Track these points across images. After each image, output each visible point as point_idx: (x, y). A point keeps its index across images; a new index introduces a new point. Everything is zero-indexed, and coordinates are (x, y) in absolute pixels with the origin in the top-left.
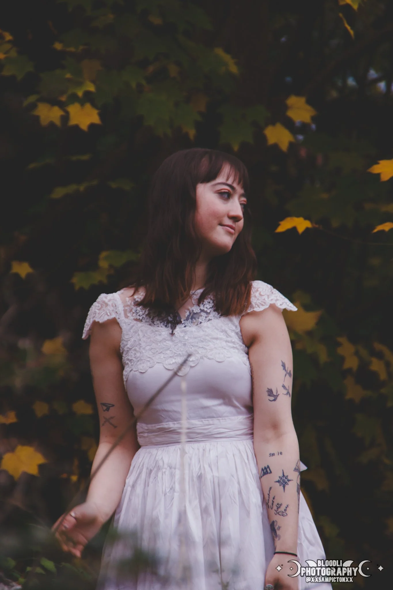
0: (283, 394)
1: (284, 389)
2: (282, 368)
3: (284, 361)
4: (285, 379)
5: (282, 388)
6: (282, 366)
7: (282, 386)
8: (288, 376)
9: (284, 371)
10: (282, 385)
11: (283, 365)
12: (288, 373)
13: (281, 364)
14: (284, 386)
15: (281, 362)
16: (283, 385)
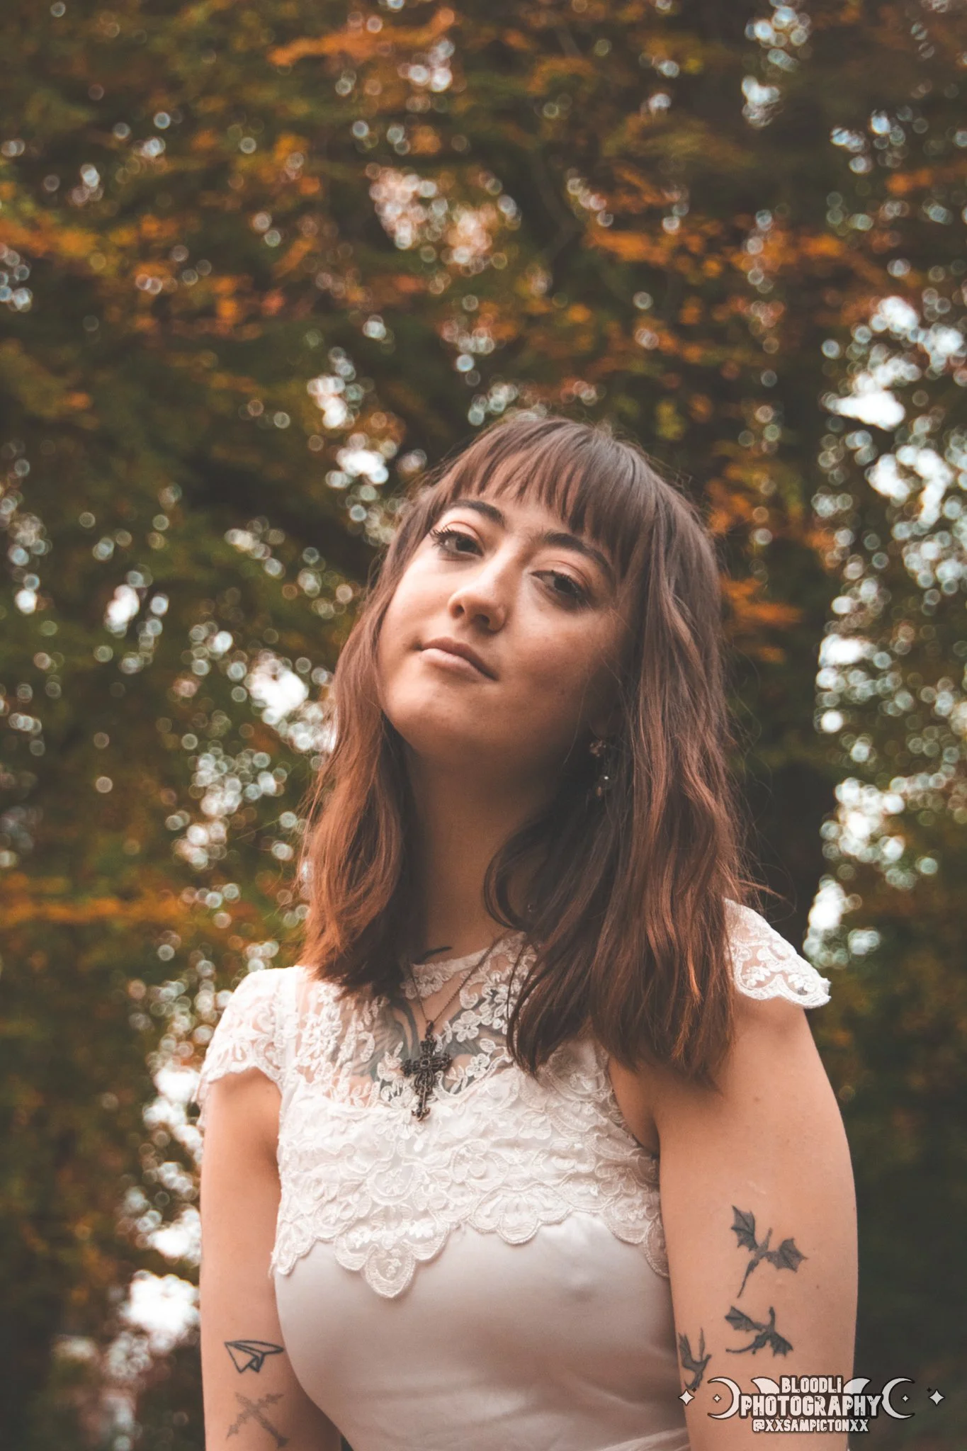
0: (728, 1350)
1: (736, 1328)
2: (734, 1237)
3: (744, 1209)
4: (744, 1284)
5: (728, 1327)
6: (735, 1228)
7: (728, 1318)
8: (765, 1267)
9: (744, 1249)
10: (726, 1311)
11: (742, 1225)
12: (770, 1256)
13: (731, 1220)
14: (737, 1319)
15: (732, 1214)
16: (733, 1309)
